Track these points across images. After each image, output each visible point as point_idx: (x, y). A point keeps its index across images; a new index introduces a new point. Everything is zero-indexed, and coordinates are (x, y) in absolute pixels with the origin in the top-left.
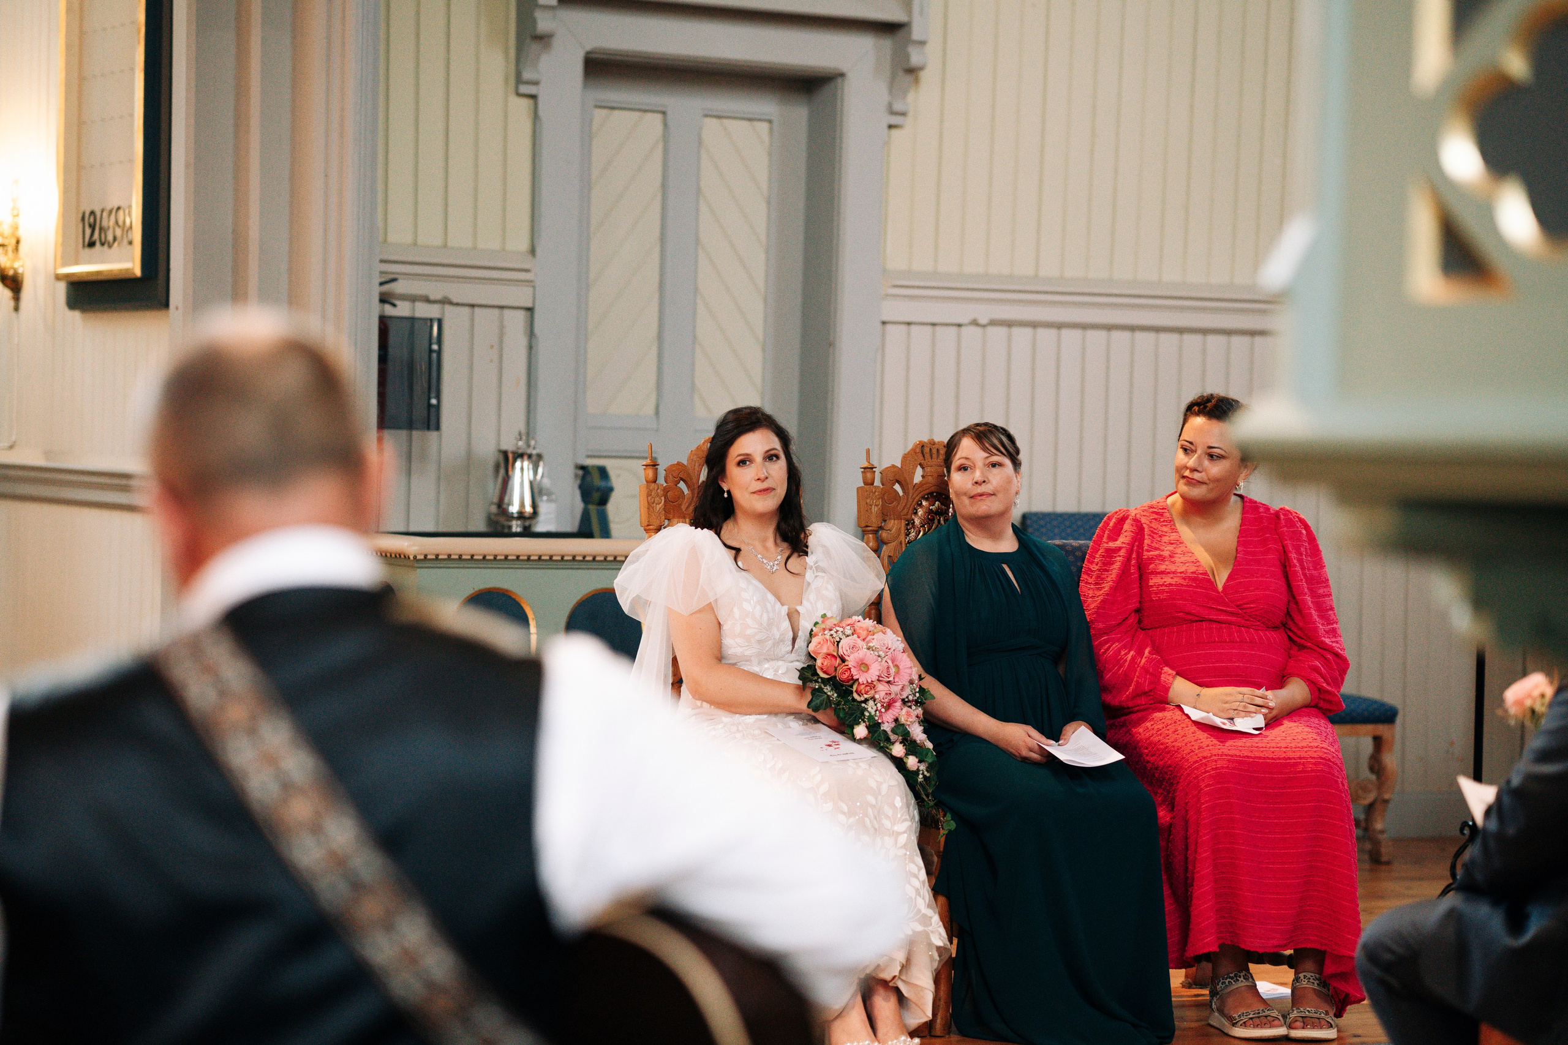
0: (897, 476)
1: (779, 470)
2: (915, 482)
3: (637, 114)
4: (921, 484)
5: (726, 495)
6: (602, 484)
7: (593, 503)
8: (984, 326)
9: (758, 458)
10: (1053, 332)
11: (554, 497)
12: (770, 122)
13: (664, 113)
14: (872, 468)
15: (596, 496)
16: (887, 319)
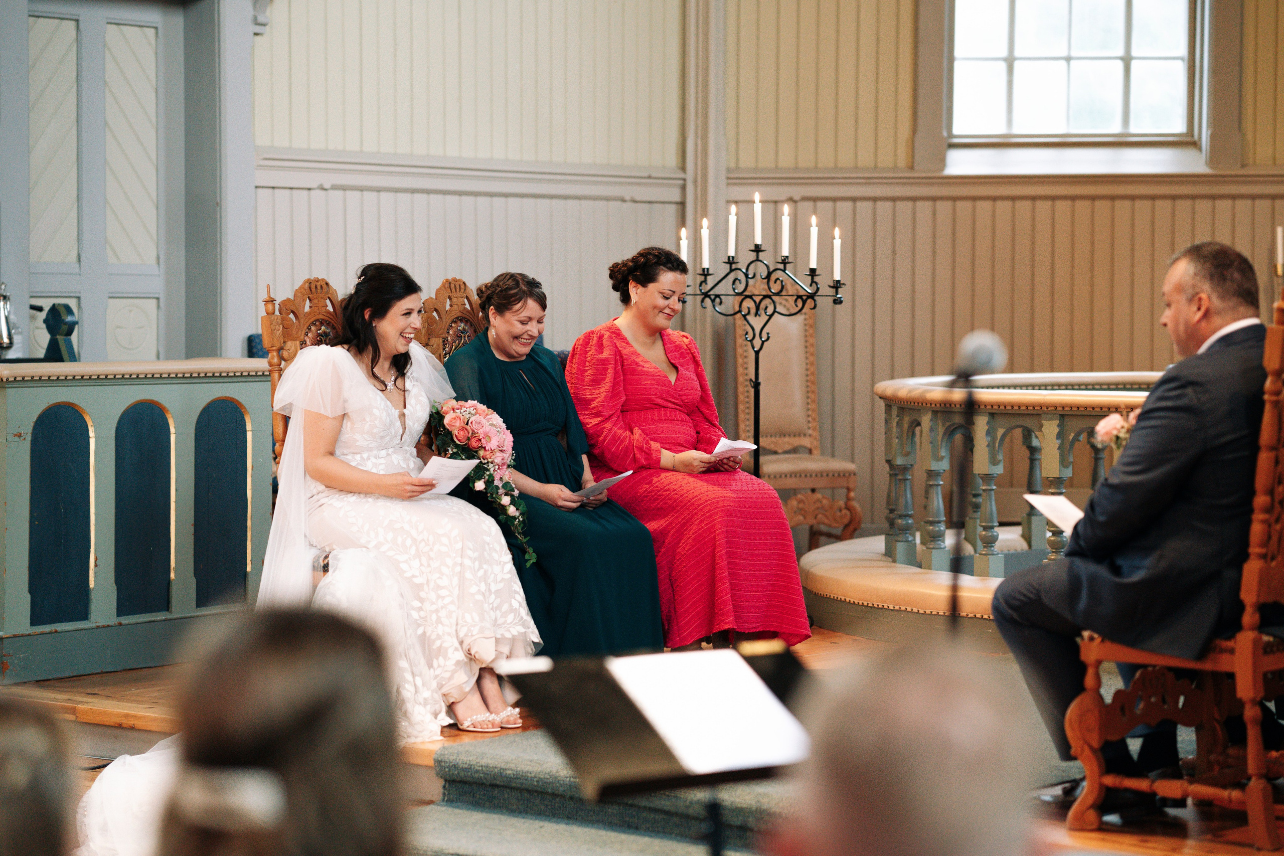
3: (56, 21)
6: (69, 319)
7: (60, 335)
8: (326, 190)
10: (375, 194)
11: (20, 330)
12: (156, 28)
13: (77, 21)
15: (65, 328)
16: (258, 184)
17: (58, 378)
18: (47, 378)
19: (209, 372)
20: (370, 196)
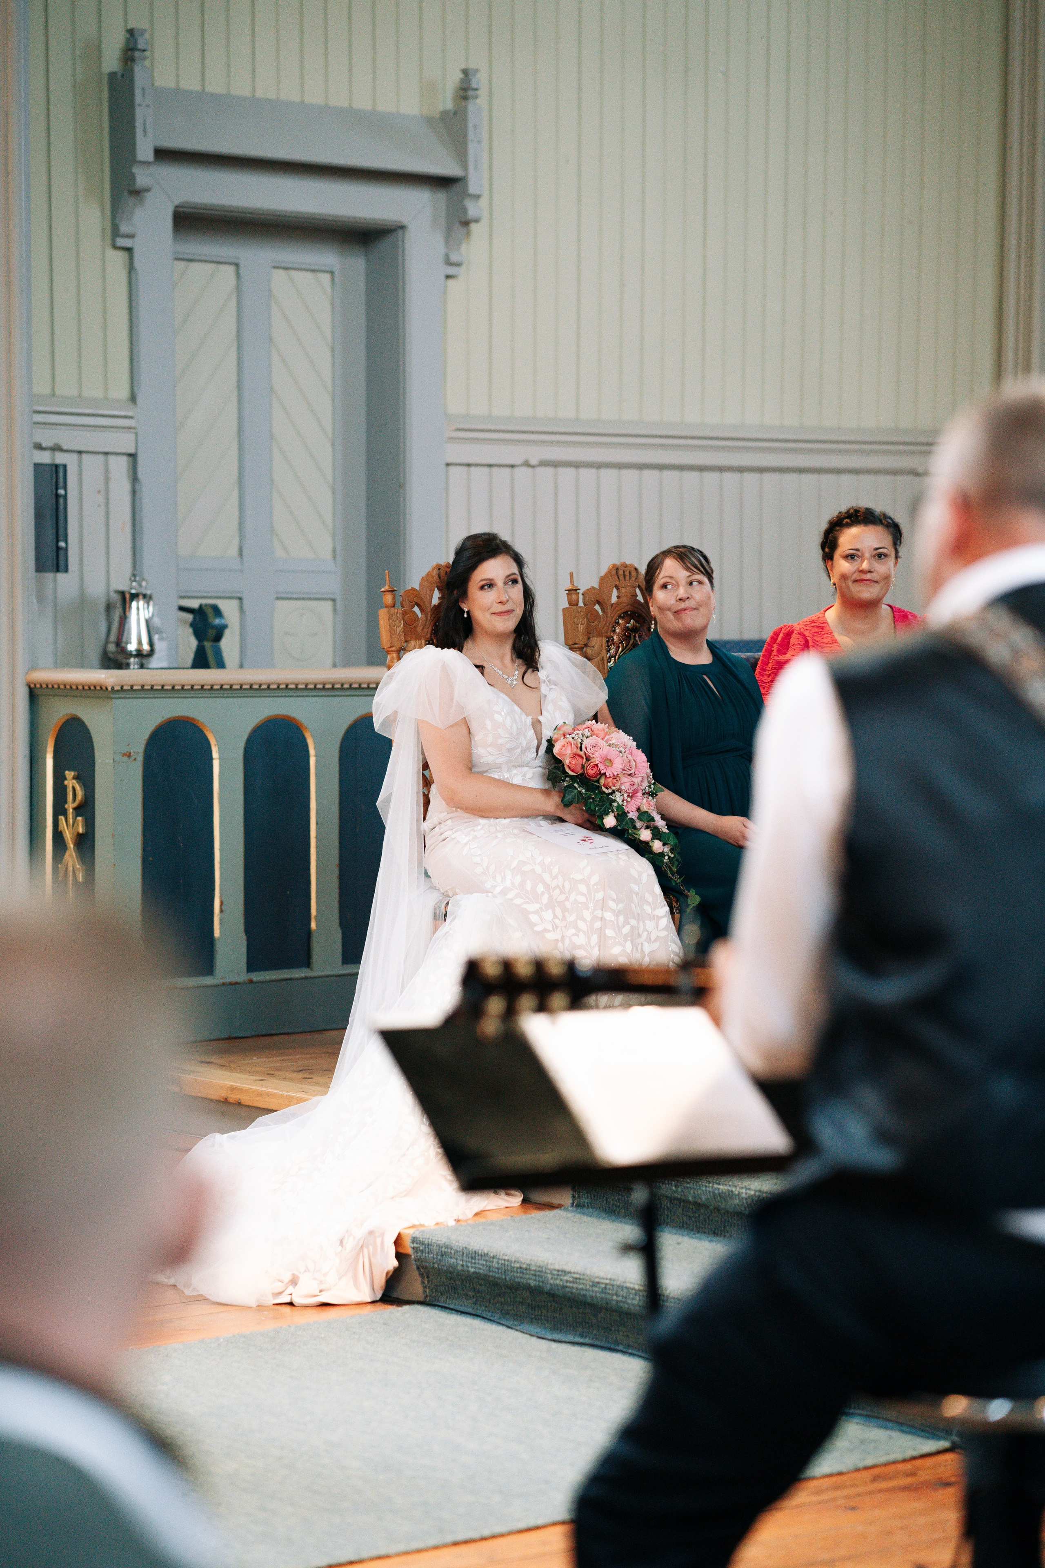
0: (597, 597)
1: (517, 592)
2: (613, 601)
3: (213, 266)
4: (617, 604)
5: (465, 615)
6: (217, 621)
7: (208, 640)
8: (533, 467)
9: (500, 583)
10: (593, 471)
11: (164, 635)
12: (332, 273)
13: (237, 265)
14: (576, 590)
15: (212, 633)
16: (450, 461)
17: (173, 688)
18: (160, 687)
19: (355, 683)
20: (587, 474)
